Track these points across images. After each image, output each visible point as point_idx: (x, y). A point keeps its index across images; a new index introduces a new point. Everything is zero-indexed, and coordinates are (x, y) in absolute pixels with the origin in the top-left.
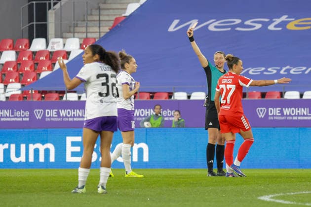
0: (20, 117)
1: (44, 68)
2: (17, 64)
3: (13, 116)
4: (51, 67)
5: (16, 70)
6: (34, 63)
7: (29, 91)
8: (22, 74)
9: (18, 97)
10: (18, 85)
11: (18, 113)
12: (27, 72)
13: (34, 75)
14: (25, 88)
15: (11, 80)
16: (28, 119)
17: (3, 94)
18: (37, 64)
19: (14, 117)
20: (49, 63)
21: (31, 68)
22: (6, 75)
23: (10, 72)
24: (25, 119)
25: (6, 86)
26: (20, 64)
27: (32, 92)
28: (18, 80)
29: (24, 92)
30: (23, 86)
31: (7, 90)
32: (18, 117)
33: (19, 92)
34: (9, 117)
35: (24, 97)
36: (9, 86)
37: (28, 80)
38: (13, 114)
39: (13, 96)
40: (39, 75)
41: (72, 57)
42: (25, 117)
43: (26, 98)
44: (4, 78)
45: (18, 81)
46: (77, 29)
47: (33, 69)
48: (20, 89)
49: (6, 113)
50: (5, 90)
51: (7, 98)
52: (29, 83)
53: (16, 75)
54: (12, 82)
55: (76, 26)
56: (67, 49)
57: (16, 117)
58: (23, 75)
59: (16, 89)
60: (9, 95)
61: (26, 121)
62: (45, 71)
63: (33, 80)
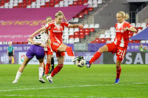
41: (143, 29)
46: (145, 20)
55: (145, 19)
56: (142, 26)
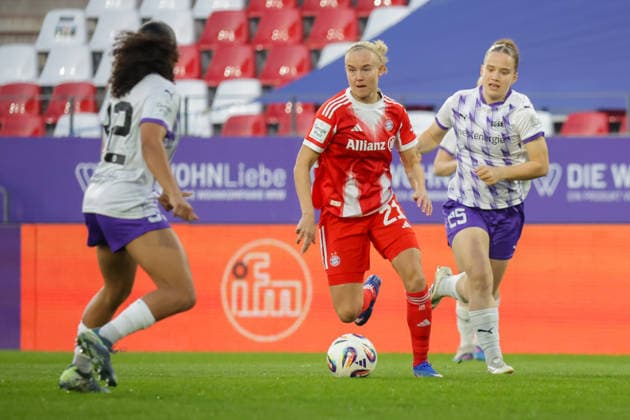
0: (258, 187)
1: (331, 34)
2: (250, 20)
3: (233, 184)
4: (354, 31)
5: (244, 38)
6: (304, 19)
7: (284, 107)
8: (262, 53)
9: (251, 123)
10: (252, 87)
11: (249, 176)
12: (279, 45)
13: (299, 53)
14: (273, 97)
15: (228, 72)
16: (281, 195)
17: (204, 113)
18: (311, 19)
19: (238, 188)
20: (347, 16)
21: (292, 31)
22: (214, 54)
23: (225, 45)
24: (271, 195)
25: (212, 91)
26: (256, 20)
27: (293, 108)
28: (250, 70)
29: (270, 110)
30: (266, 88)
31: (217, 102)
32: (251, 189)
33: (255, 109)
34: (224, 188)
35: (269, 126)
36: (224, 88)
37: (283, 71)
38: (234, 176)
39: (235, 122)
40: (317, 53)
42: (273, 187)
43: (275, 127)
44: (207, 63)
45: (250, 72)
47: (298, 37)
48: (257, 100)
49: (214, 173)
50: (210, 103)
51: (217, 127)
52: (285, 79)
53: (244, 53)
54: (232, 77)
57: (245, 187)
58: (268, 54)
59: (242, 101)
60: (221, 117)
61: (275, 203)
62: (335, 41)
63: (300, 69)
